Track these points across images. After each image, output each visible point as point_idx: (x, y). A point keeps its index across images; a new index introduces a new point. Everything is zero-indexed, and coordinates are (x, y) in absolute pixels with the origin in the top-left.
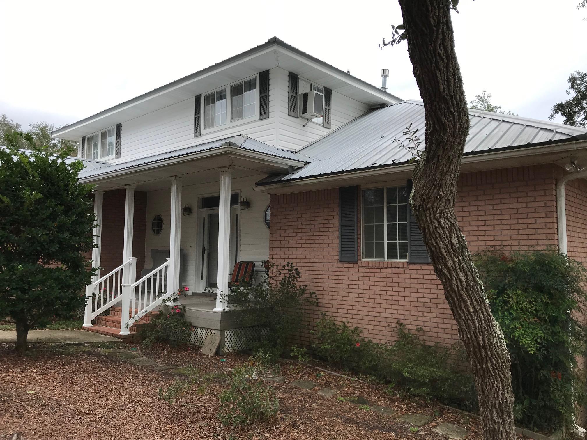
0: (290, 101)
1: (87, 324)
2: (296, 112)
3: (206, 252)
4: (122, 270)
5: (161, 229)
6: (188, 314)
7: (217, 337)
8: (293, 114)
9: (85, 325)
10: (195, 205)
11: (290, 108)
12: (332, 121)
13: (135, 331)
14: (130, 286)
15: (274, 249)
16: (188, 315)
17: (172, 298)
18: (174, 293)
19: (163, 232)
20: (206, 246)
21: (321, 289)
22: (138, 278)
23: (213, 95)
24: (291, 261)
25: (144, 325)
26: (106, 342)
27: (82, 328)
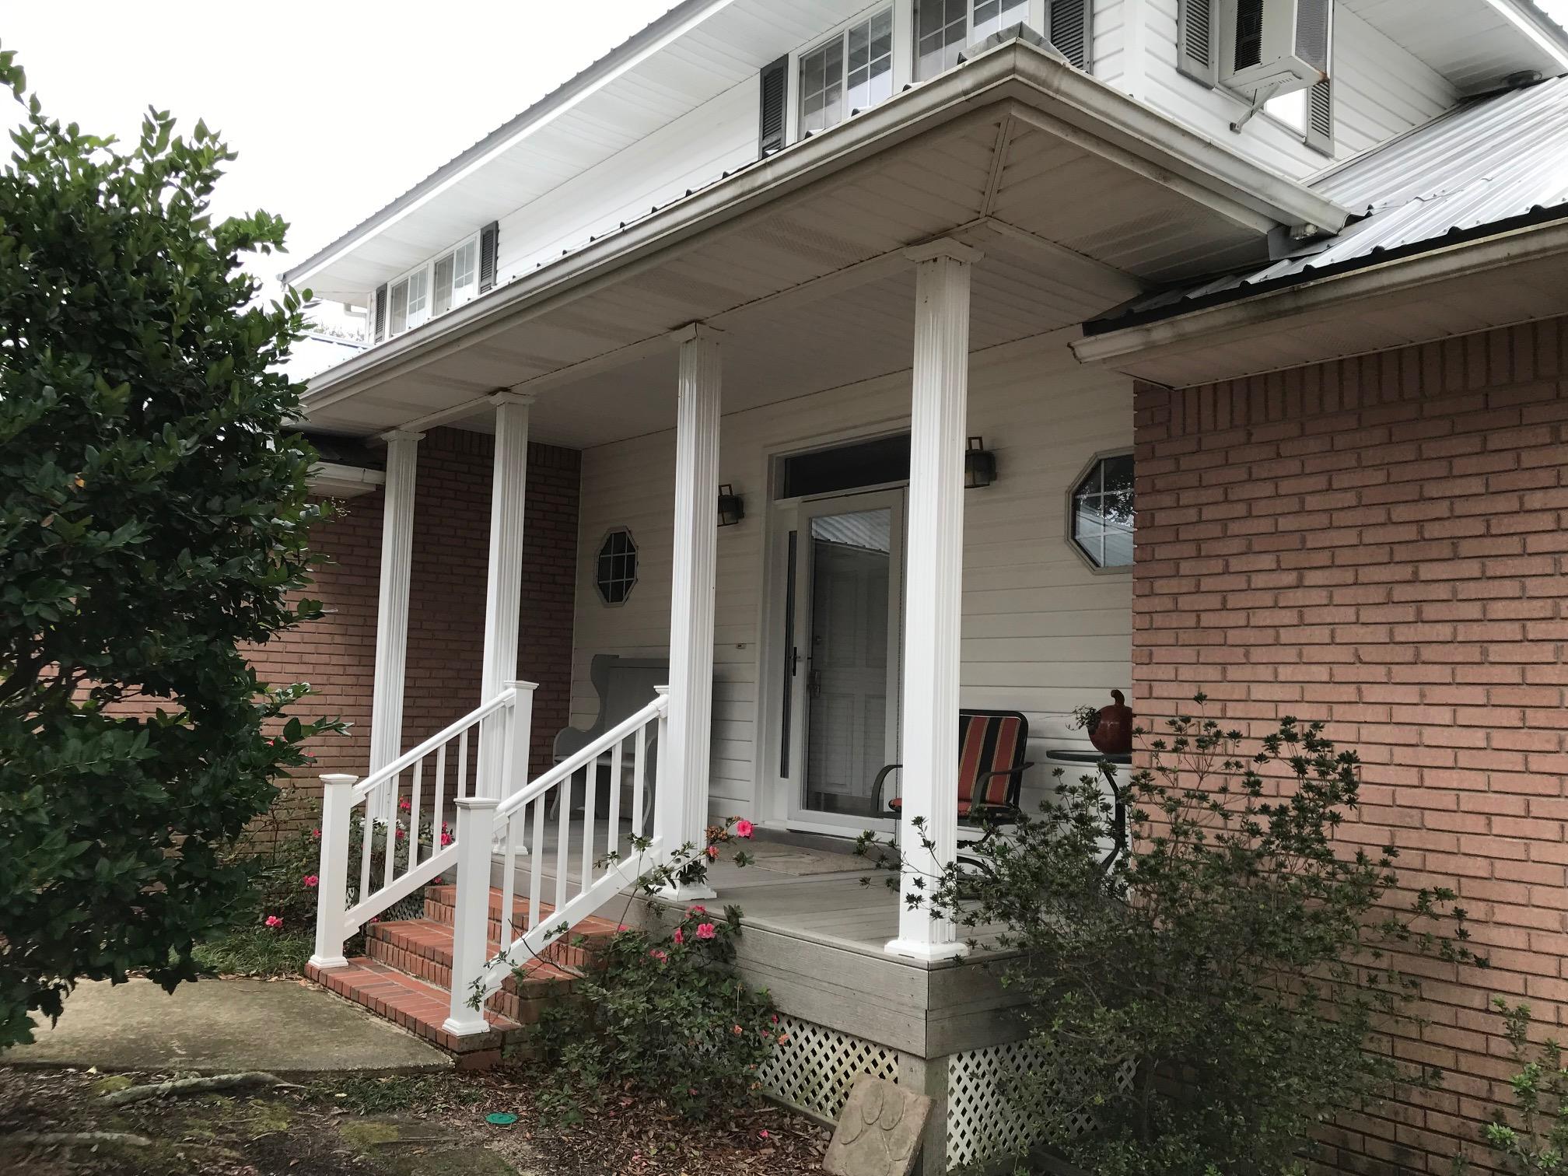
0: (1184, 13)
1: (326, 956)
2: (1205, 62)
3: (801, 668)
4: (474, 731)
5: (629, 584)
6: (748, 951)
7: (911, 1097)
8: (1195, 68)
9: (316, 961)
10: (757, 488)
11: (1184, 41)
12: (1337, 128)
13: (515, 1010)
14: (493, 807)
15: (1160, 654)
16: (754, 955)
17: (678, 867)
18: (688, 846)
19: (636, 593)
20: (801, 643)
21: (1479, 868)
22: (537, 768)
23: (834, 48)
24: (1303, 712)
25: (551, 991)
26: (379, 1073)
27: (304, 971)
